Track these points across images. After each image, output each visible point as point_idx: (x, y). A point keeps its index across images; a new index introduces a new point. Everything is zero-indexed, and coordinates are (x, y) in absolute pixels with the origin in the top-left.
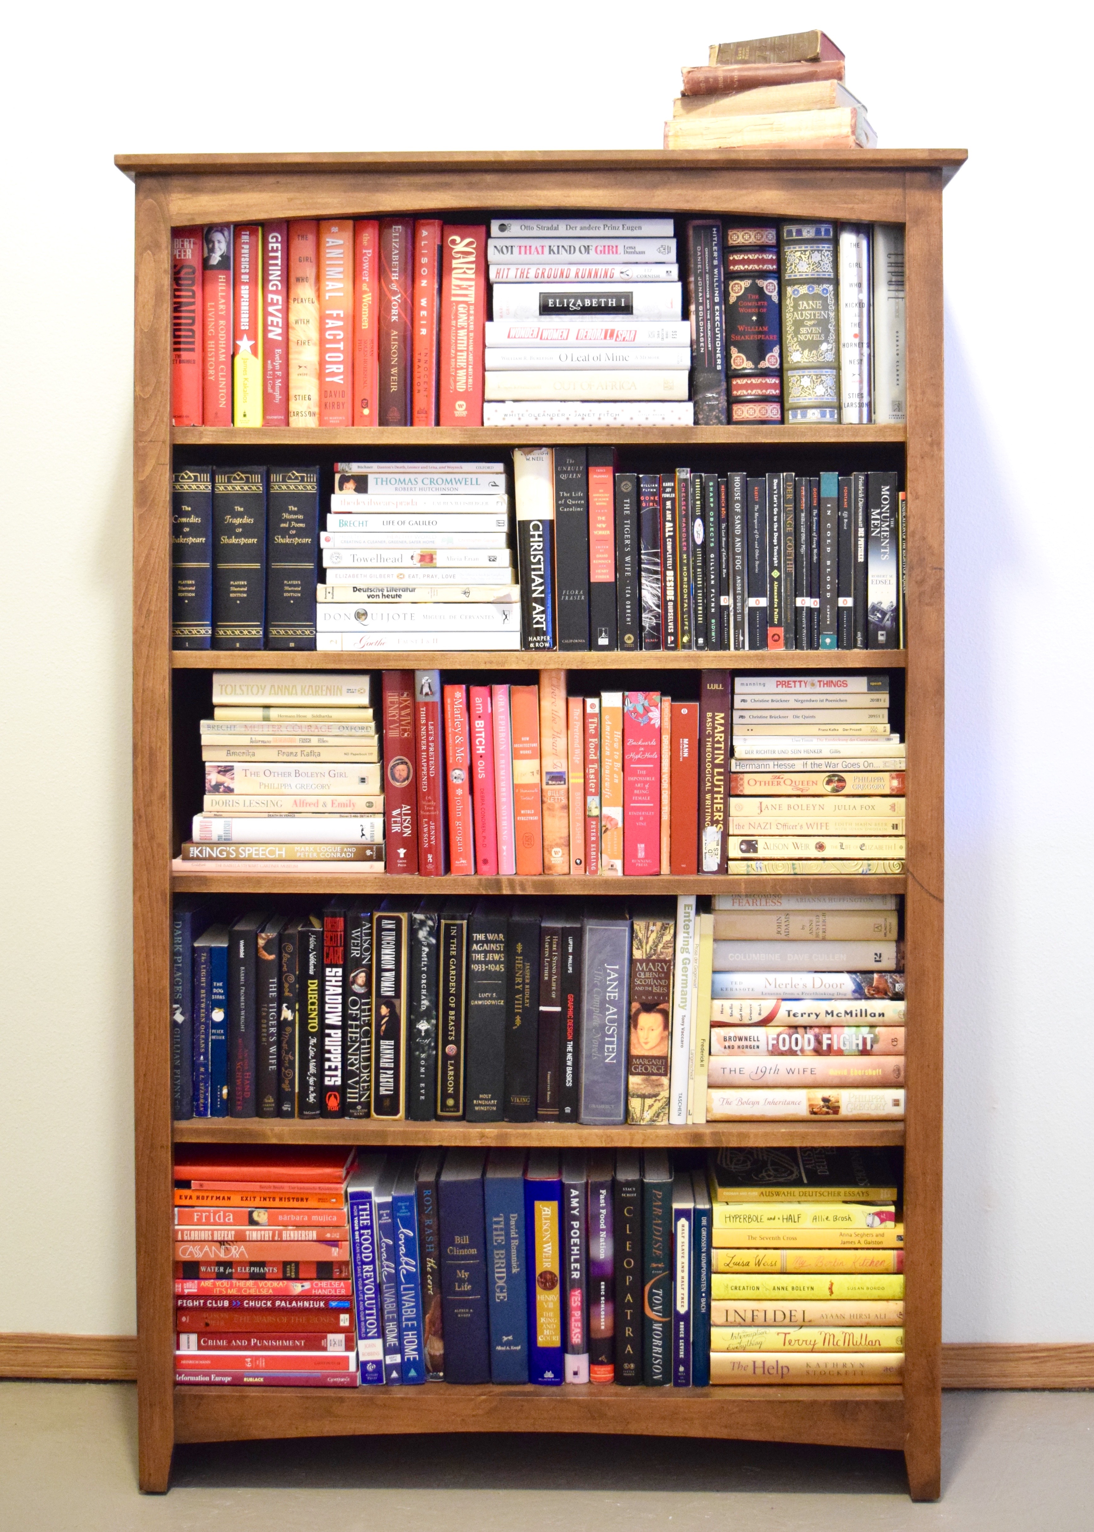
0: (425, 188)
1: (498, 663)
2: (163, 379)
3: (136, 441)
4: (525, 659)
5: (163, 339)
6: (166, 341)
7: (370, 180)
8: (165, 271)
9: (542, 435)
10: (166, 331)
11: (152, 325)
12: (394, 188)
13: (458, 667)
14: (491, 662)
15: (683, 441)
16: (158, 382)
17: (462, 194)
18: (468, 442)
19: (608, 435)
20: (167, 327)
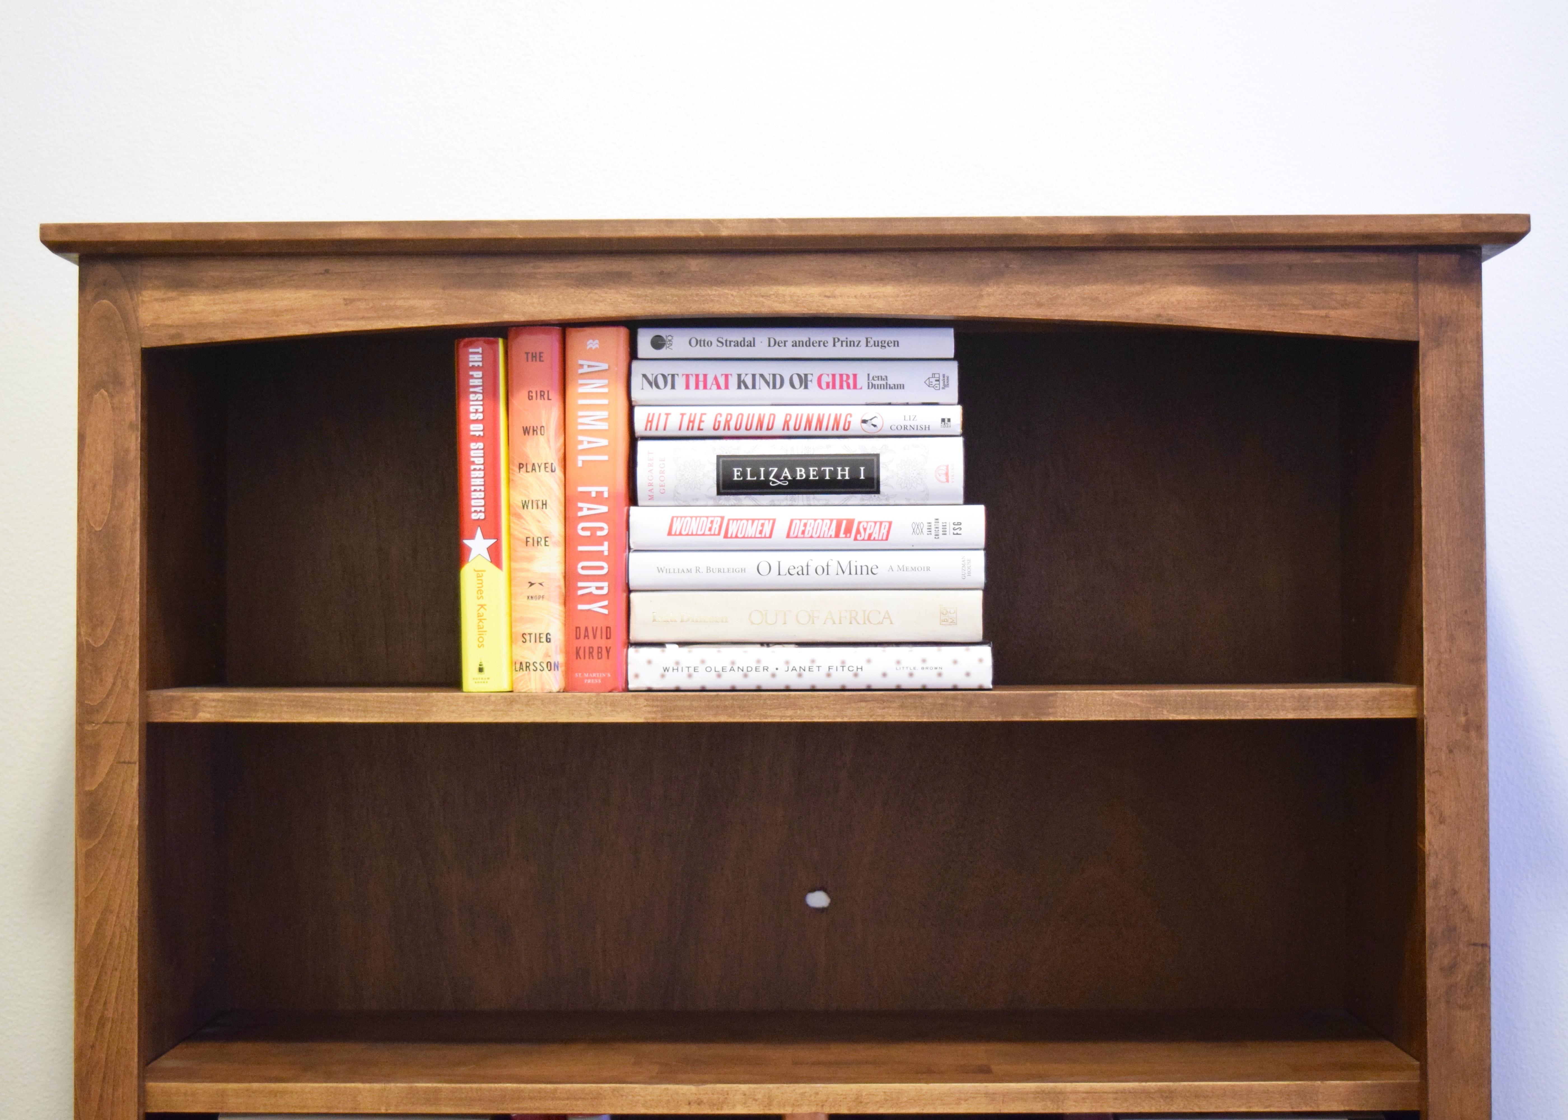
0: (585, 281)
1: (712, 1104)
2: (126, 615)
3: (81, 723)
4: (759, 1096)
5: (128, 543)
6: (133, 549)
7: (489, 267)
8: (131, 426)
9: (787, 708)
10: (133, 531)
11: (108, 521)
12: (527, 283)
13: (642, 1111)
14: (700, 1103)
15: (1032, 717)
16: (119, 619)
17: (649, 291)
18: (659, 719)
19: (902, 707)
20: (134, 524)
